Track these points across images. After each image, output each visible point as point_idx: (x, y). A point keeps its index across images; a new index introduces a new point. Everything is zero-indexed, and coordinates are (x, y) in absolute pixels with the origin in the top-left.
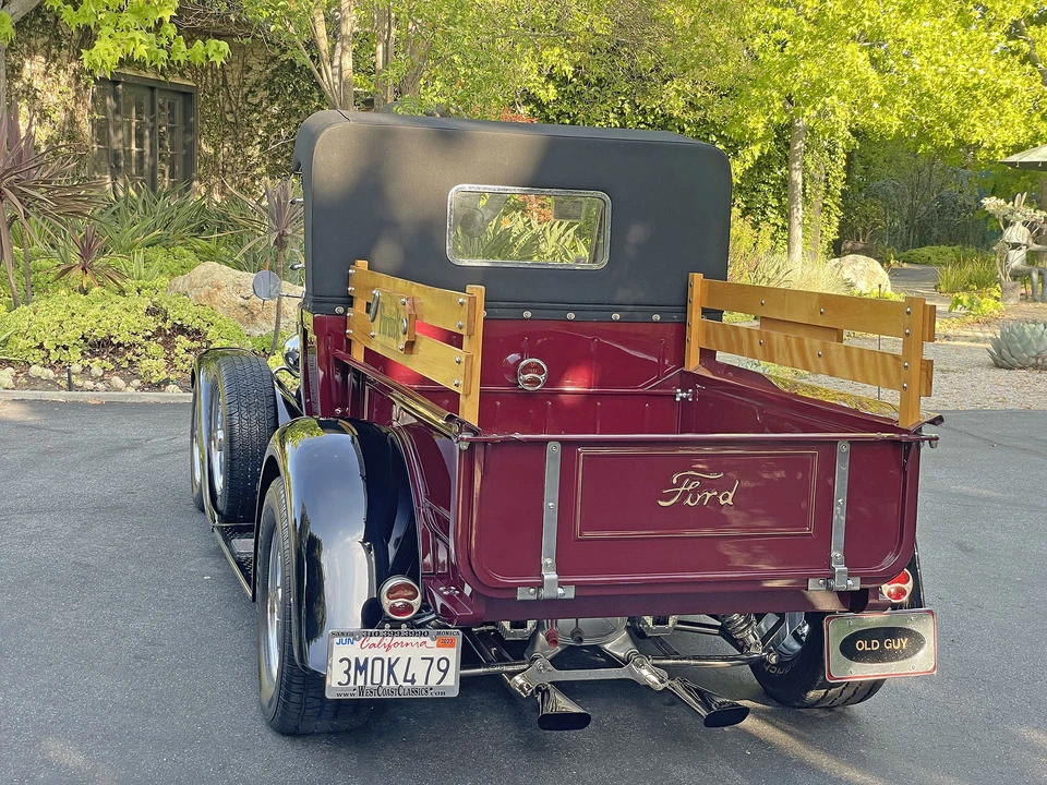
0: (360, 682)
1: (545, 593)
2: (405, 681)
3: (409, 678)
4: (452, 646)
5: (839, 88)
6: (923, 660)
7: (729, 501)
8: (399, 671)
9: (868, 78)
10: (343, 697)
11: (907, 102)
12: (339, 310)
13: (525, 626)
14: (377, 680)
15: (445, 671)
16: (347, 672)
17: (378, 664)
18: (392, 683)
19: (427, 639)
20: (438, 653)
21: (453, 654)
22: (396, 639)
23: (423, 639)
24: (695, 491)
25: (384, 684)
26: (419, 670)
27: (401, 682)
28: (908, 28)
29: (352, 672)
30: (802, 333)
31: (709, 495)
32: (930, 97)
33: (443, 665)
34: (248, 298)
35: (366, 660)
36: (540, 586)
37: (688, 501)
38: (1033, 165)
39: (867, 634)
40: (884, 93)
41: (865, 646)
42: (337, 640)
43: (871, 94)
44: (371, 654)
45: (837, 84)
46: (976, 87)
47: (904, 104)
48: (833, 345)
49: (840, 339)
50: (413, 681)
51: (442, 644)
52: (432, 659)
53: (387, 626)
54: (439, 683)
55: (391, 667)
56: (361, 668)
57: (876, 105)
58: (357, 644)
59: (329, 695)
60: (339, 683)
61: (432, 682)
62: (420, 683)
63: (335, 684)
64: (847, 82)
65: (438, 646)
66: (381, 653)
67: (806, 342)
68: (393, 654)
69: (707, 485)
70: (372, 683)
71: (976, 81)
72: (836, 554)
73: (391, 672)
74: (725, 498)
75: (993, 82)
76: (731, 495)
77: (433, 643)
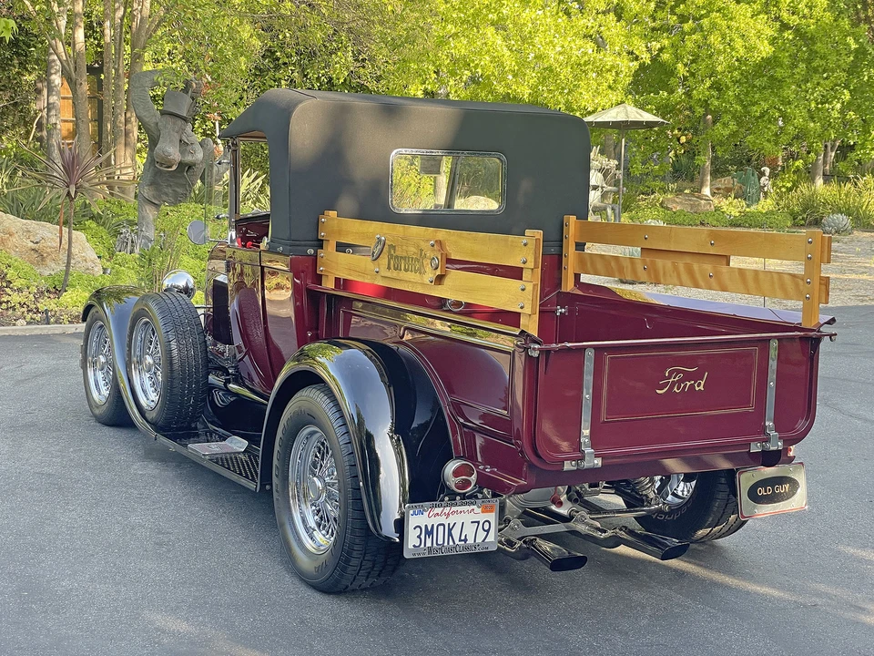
0: (429, 544)
1: (586, 464)
2: (460, 540)
3: (463, 538)
4: (492, 512)
5: (482, 63)
6: (798, 501)
7: (701, 388)
8: (456, 533)
9: (503, 55)
10: (417, 556)
11: (534, 75)
12: (311, 251)
14: (440, 542)
15: (488, 531)
16: (419, 537)
17: (441, 528)
18: (451, 543)
19: (475, 507)
20: (482, 517)
21: (492, 517)
22: (454, 509)
23: (472, 507)
24: (680, 382)
25: (446, 544)
26: (469, 531)
27: (457, 542)
28: (527, 15)
29: (423, 537)
30: (688, 260)
31: (688, 384)
32: (551, 71)
33: (486, 527)
34: (37, 243)
35: (433, 525)
36: (582, 459)
37: (675, 389)
38: (605, 125)
39: (764, 483)
40: (516, 68)
41: (763, 491)
42: (411, 512)
43: (507, 68)
44: (436, 521)
45: (481, 60)
46: (586, 63)
47: (532, 77)
48: (724, 269)
49: (728, 264)
50: (465, 540)
51: (486, 510)
52: (478, 522)
53: (458, 498)
54: (483, 541)
55: (450, 530)
56: (429, 533)
57: (510, 77)
58: (426, 514)
59: (407, 555)
60: (414, 546)
61: (479, 540)
62: (471, 541)
63: (411, 546)
64: (488, 58)
65: (483, 512)
66: (442, 520)
67: (696, 267)
68: (451, 520)
70: (437, 544)
71: (586, 58)
72: (769, 423)
73: (450, 534)
74: (699, 385)
75: (600, 60)
76: (703, 383)
77: (477, 510)
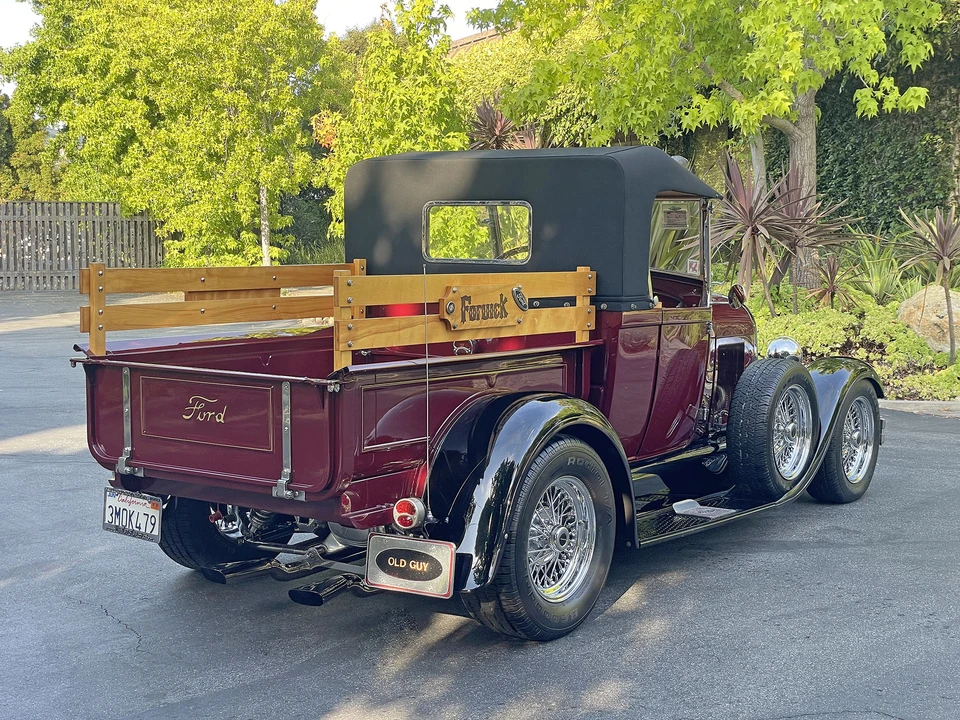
0: (117, 524)
3: (138, 525)
4: (157, 509)
6: (439, 586)
7: (222, 421)
8: (134, 519)
13: (308, 523)
14: (124, 524)
15: (154, 525)
16: (111, 516)
17: (125, 513)
18: (131, 528)
19: (146, 501)
20: (151, 512)
21: (158, 515)
22: (133, 498)
24: (202, 410)
25: (127, 527)
26: (142, 520)
27: (135, 527)
29: (114, 517)
31: (210, 414)
33: (153, 521)
35: (120, 509)
39: (398, 553)
41: (394, 562)
42: (109, 493)
44: (123, 505)
50: (139, 528)
51: (154, 507)
52: (149, 515)
54: (152, 533)
55: (130, 516)
56: (118, 514)
58: (117, 498)
60: (109, 522)
61: (148, 531)
62: (143, 530)
63: (106, 522)
65: (152, 508)
66: (127, 506)
68: (131, 508)
69: (209, 407)
70: (122, 525)
72: (286, 470)
73: (130, 520)
74: (219, 418)
76: (222, 416)
77: (149, 505)
